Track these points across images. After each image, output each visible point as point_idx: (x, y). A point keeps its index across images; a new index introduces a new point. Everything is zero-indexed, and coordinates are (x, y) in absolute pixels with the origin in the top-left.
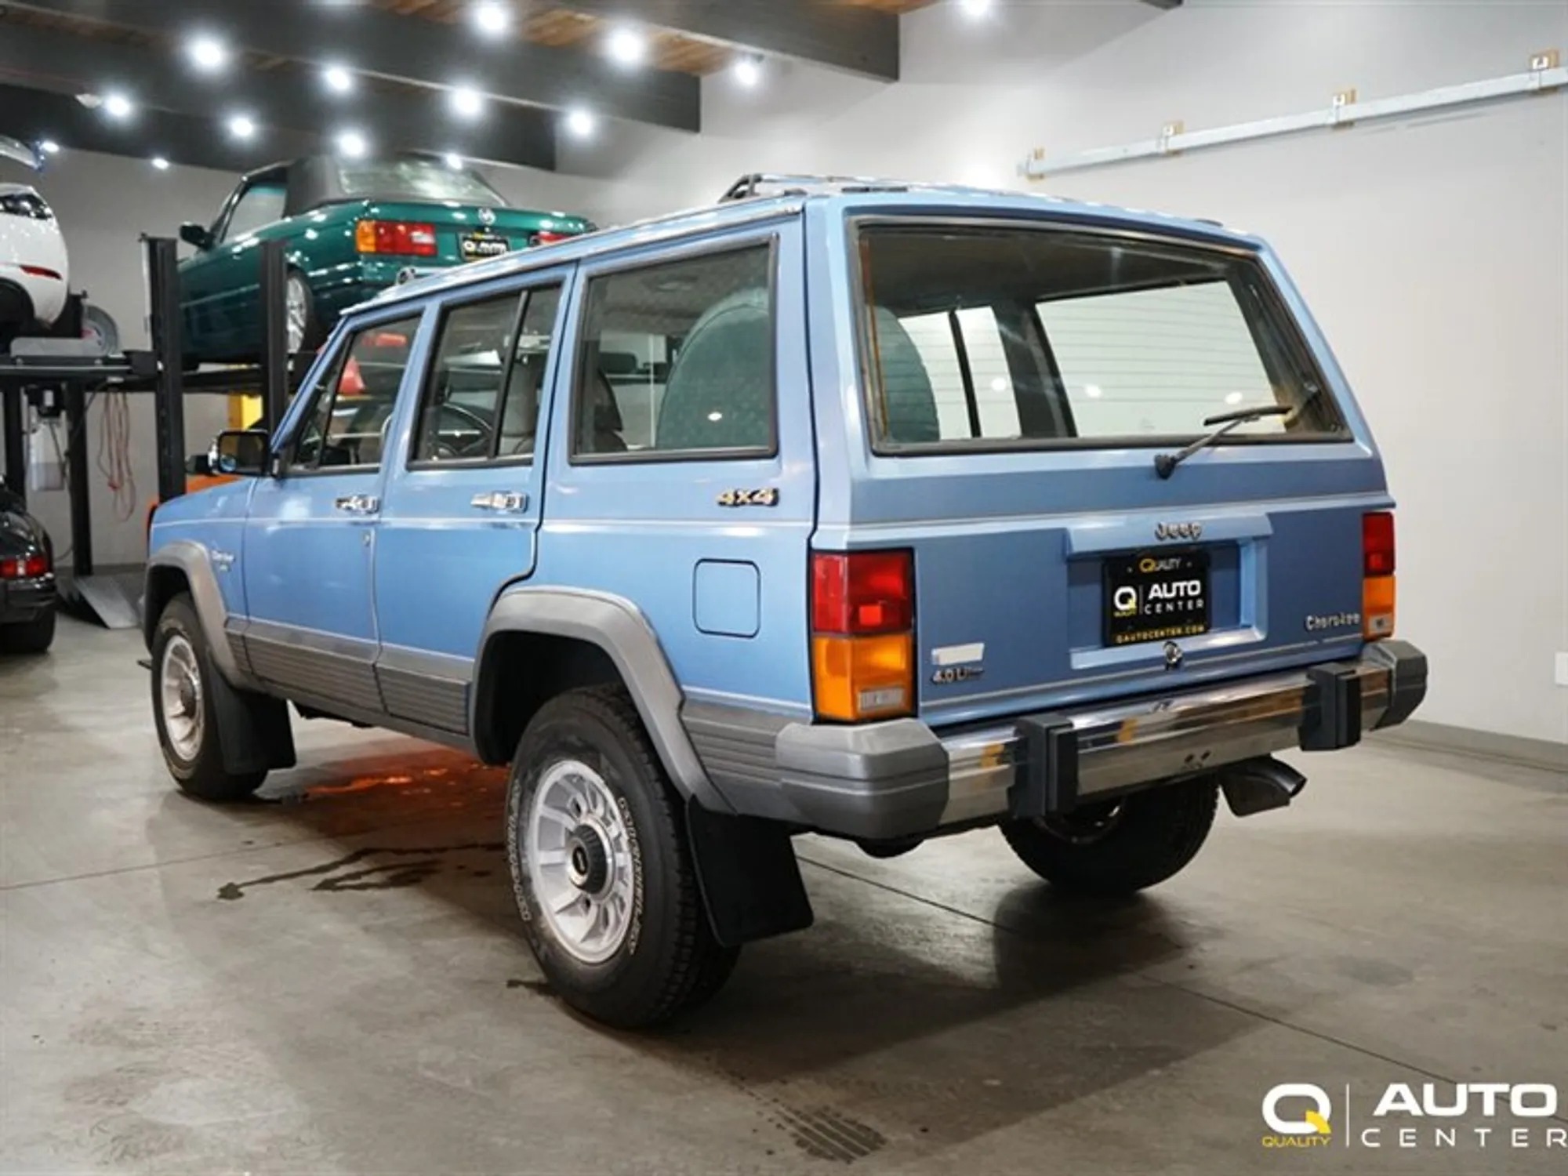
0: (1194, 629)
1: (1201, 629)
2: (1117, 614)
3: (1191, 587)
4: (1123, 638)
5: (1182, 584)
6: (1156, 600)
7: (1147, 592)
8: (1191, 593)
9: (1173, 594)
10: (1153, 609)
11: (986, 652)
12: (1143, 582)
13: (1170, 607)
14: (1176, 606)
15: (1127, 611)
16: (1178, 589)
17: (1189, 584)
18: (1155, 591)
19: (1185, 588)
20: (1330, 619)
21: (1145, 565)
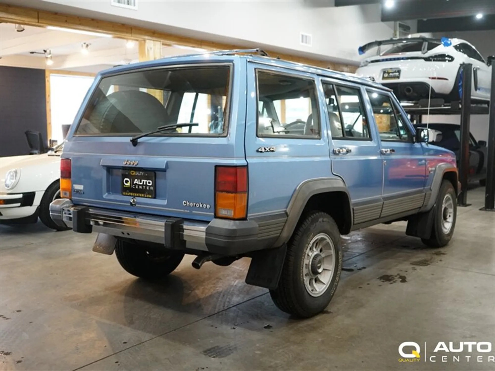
0: (148, 196)
1: (150, 196)
2: (124, 186)
3: (149, 183)
4: (125, 193)
5: (145, 181)
6: (136, 184)
7: (133, 181)
8: (148, 184)
9: (142, 183)
10: (135, 187)
11: (84, 188)
12: (133, 178)
13: (141, 187)
14: (143, 187)
15: (127, 186)
16: (144, 182)
17: (148, 181)
18: (136, 181)
19: (146, 182)
20: (194, 204)
21: (133, 173)
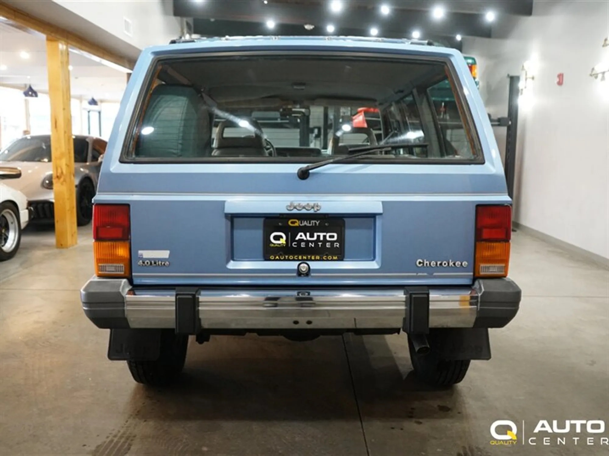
1: (335, 258)
2: (272, 245)
3: (332, 236)
4: (275, 257)
5: (322, 235)
6: (301, 240)
7: (294, 236)
8: (328, 239)
9: (314, 239)
10: (298, 245)
11: (170, 255)
12: (291, 231)
13: (312, 245)
14: (316, 245)
15: (279, 244)
16: (318, 236)
17: (328, 235)
18: (300, 236)
19: (325, 237)
20: (439, 263)
21: (292, 223)
